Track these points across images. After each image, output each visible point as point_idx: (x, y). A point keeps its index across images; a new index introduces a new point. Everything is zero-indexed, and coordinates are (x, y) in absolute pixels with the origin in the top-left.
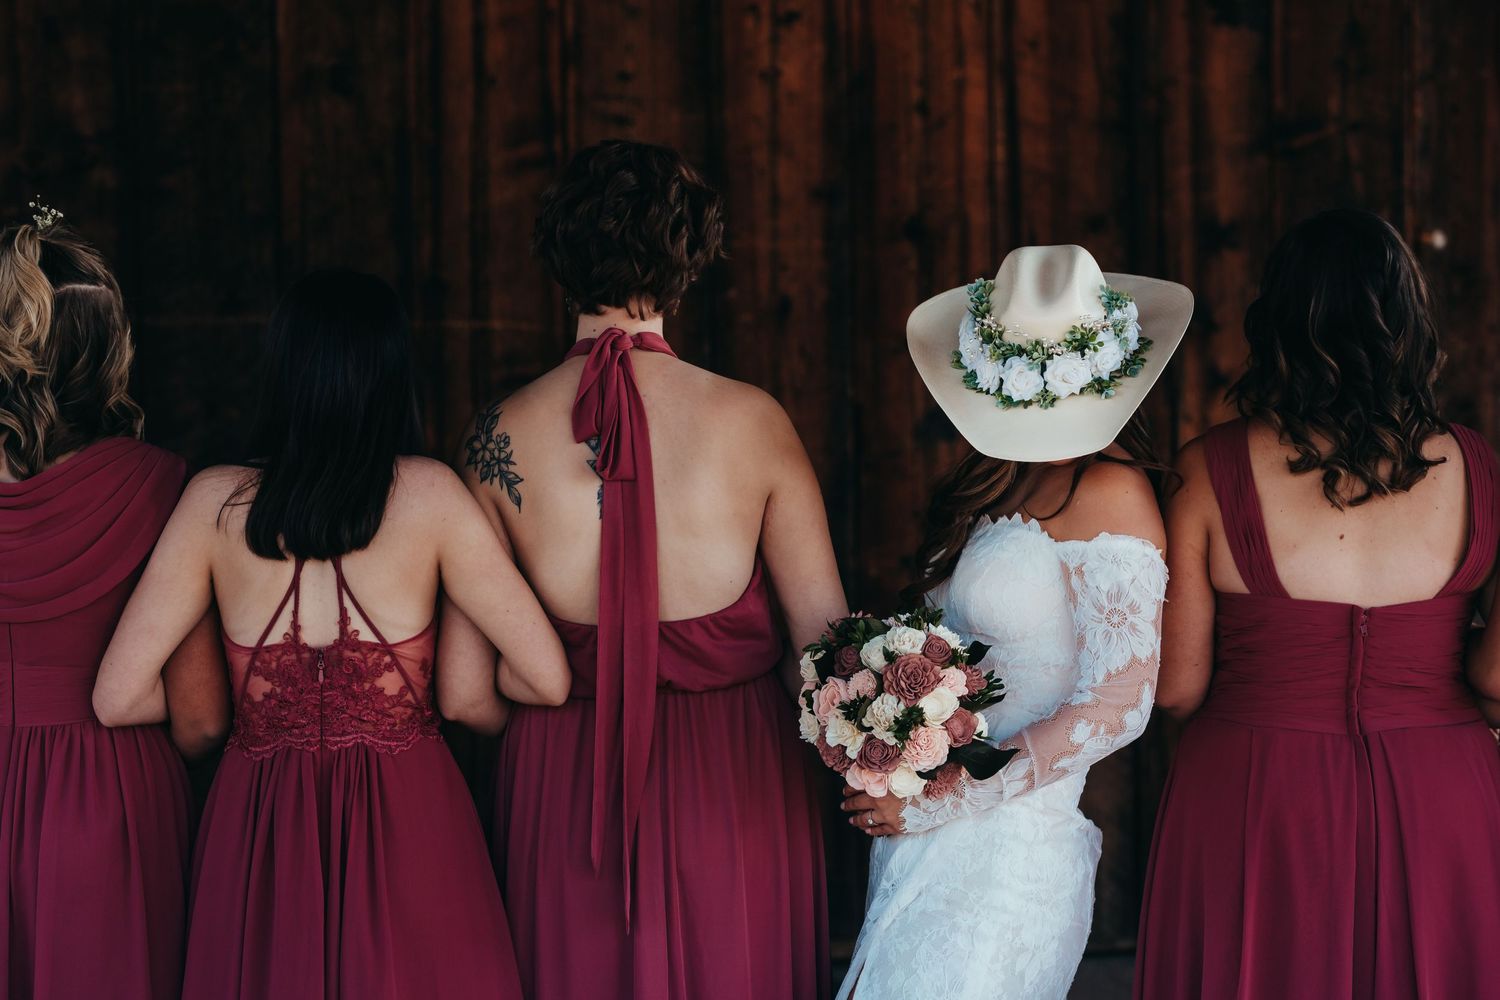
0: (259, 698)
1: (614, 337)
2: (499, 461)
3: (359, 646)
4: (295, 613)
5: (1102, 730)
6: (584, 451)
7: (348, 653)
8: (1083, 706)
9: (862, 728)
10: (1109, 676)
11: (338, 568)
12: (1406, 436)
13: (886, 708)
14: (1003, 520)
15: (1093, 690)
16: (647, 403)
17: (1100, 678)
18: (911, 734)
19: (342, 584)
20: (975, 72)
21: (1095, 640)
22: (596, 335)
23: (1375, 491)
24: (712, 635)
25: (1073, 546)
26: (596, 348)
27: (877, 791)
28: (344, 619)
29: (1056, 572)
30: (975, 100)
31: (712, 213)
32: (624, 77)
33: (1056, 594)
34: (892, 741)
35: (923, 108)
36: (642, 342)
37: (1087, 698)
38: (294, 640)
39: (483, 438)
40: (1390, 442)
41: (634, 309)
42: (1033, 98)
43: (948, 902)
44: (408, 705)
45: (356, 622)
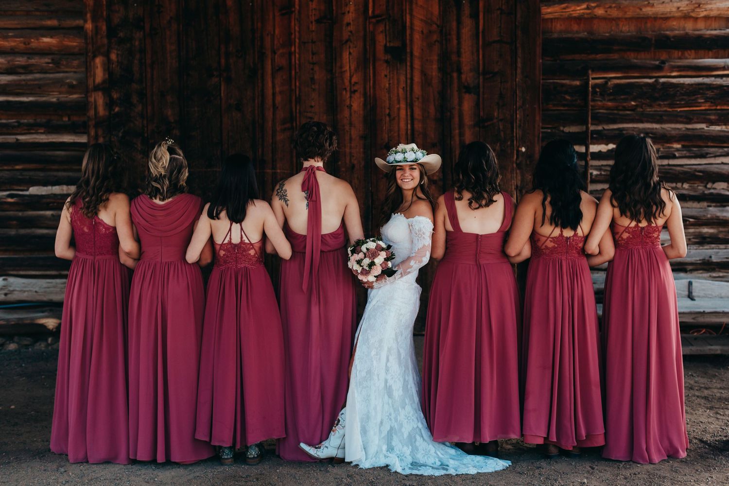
0: (222, 255)
1: (312, 168)
2: (284, 196)
3: (245, 244)
4: (230, 236)
5: (417, 262)
6: (304, 194)
7: (242, 245)
8: (413, 257)
9: (361, 266)
10: (418, 249)
11: (241, 225)
12: (489, 194)
13: (367, 261)
14: (396, 214)
15: (415, 253)
16: (319, 184)
17: (417, 250)
18: (372, 267)
19: (242, 229)
20: (403, 105)
21: (415, 241)
22: (308, 166)
23: (480, 206)
24: (330, 238)
25: (410, 219)
26: (308, 170)
27: (365, 280)
28: (242, 237)
29: (408, 226)
30: (403, 113)
31: (334, 137)
32: (311, 107)
33: (407, 231)
34: (368, 269)
35: (389, 115)
36: (318, 168)
37: (414, 255)
38: (230, 242)
39: (281, 189)
40: (486, 196)
41: (316, 160)
42: (417, 112)
43: (384, 303)
44: (256, 257)
45: (245, 238)
